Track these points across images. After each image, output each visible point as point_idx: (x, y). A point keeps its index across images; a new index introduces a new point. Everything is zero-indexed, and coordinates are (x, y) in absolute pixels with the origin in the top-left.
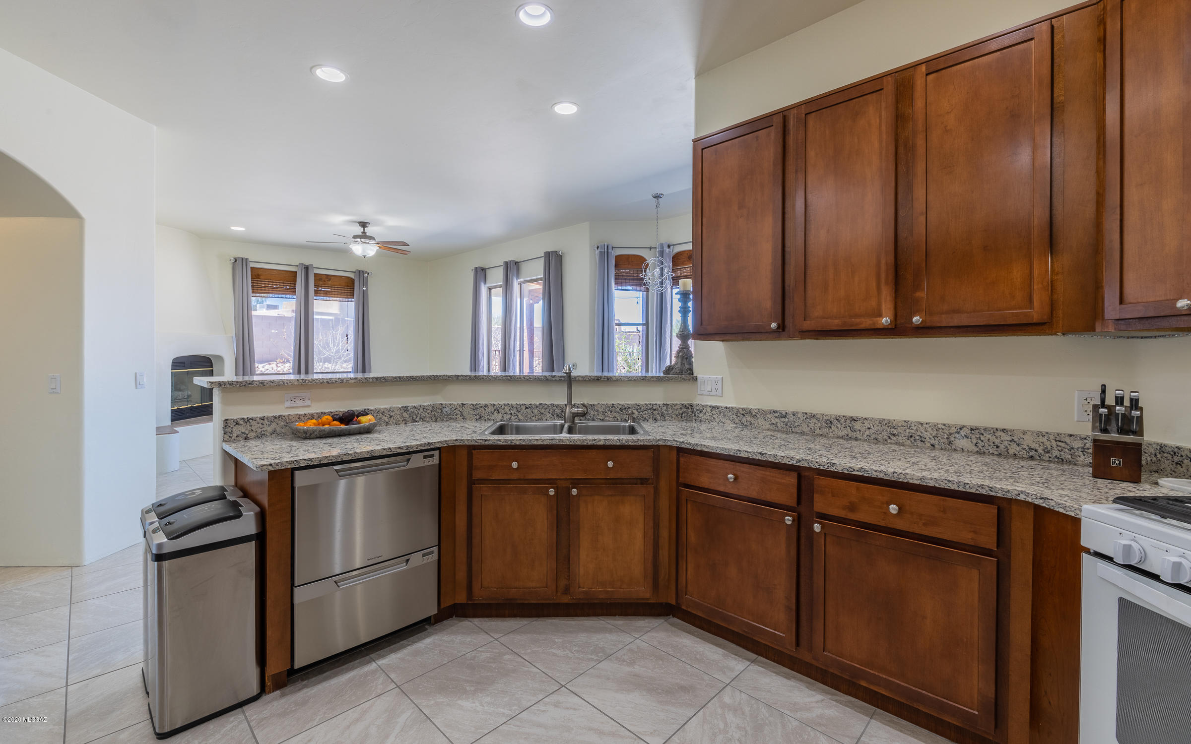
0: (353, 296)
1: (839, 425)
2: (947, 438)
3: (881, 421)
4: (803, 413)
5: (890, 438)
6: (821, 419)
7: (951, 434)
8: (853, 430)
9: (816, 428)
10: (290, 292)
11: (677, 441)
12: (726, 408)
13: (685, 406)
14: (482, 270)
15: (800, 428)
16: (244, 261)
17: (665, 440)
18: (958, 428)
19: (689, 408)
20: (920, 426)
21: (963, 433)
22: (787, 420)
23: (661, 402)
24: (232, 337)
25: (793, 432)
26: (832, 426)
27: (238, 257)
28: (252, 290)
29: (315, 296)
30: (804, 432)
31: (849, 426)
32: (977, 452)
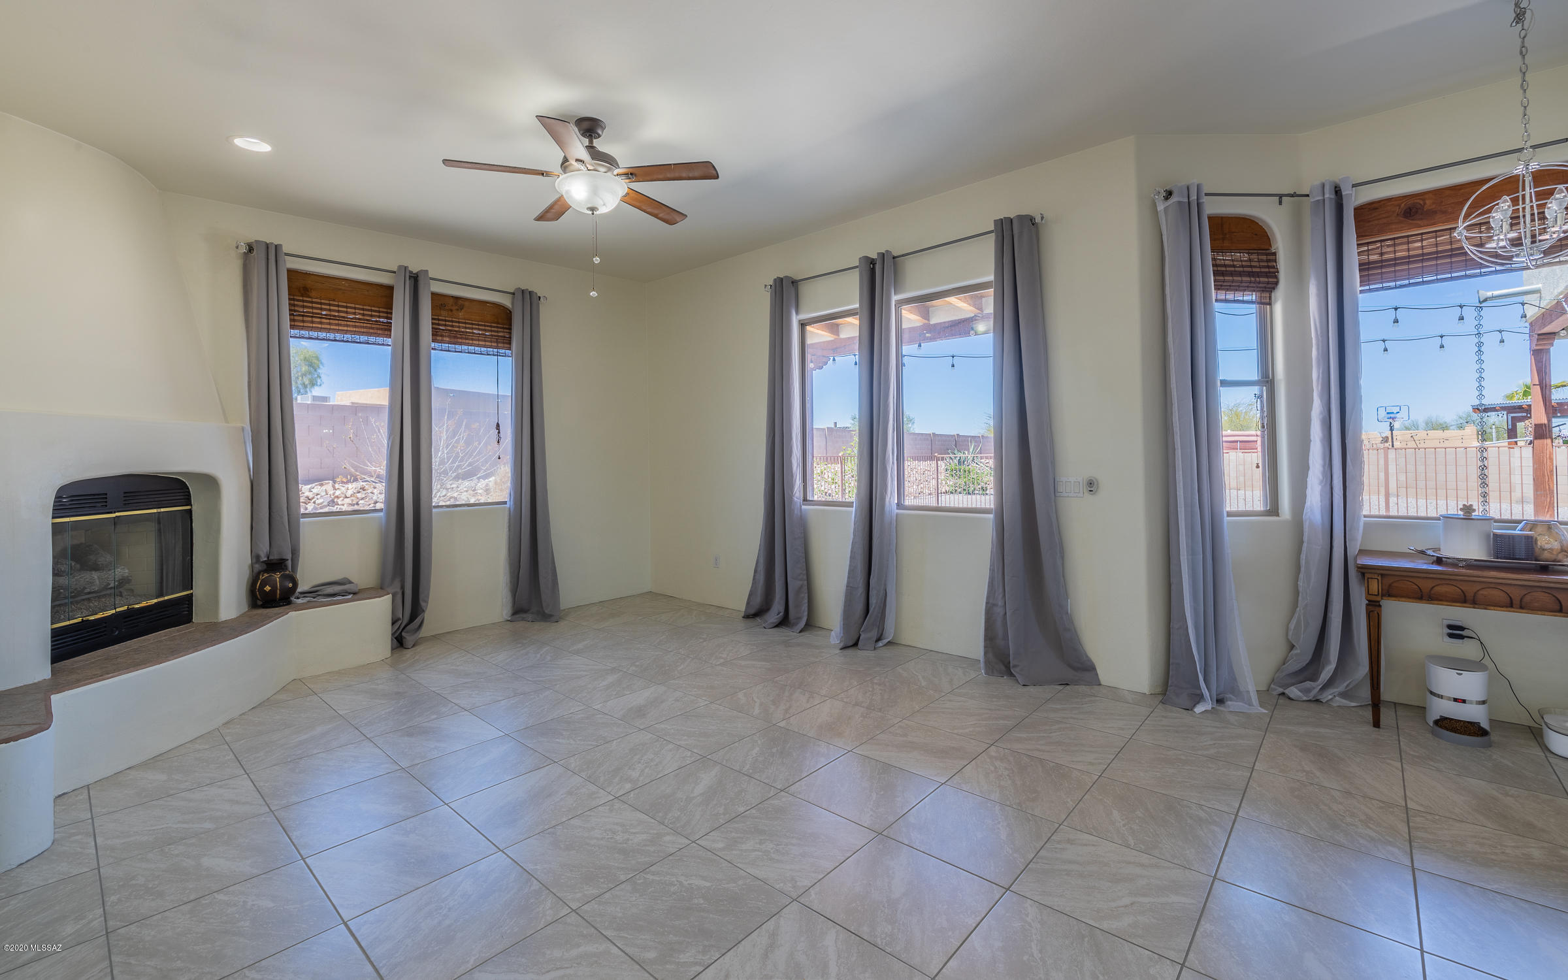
0: (510, 343)
10: (378, 329)
14: (792, 282)
16: (272, 252)
24: (243, 429)
27: (256, 241)
28: (291, 320)
29: (434, 341)
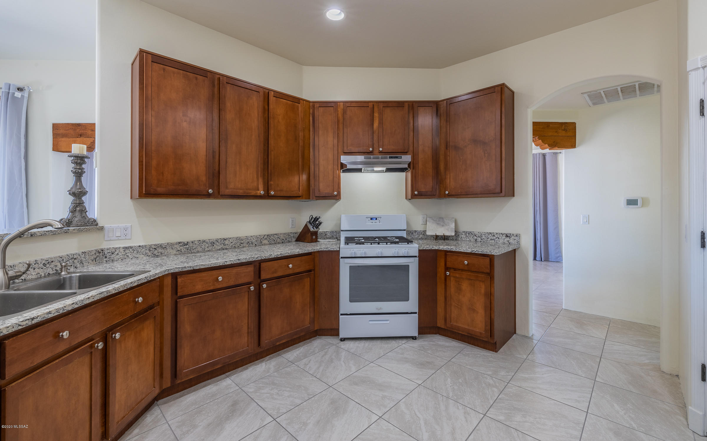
1: (218, 244)
2: (260, 241)
3: (237, 238)
4: (198, 241)
5: (240, 245)
6: (209, 242)
7: (261, 239)
8: (224, 245)
9: (206, 247)
11: (179, 268)
12: (140, 246)
13: (98, 251)
15: (197, 249)
17: (168, 270)
18: (264, 236)
19: (100, 252)
20: (251, 238)
21: (265, 238)
22: (188, 246)
23: (80, 251)
25: (192, 252)
26: (215, 245)
30: (198, 251)
31: (223, 243)
32: (269, 244)
